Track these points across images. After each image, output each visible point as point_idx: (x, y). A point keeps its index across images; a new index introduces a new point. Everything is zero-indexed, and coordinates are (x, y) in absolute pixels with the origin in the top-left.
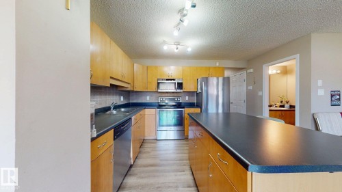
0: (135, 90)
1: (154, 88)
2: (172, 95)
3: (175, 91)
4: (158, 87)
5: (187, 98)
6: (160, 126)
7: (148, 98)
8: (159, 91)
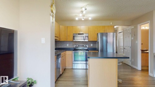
0: (61, 40)
1: (71, 39)
2: (82, 43)
3: (83, 41)
4: (74, 39)
5: (92, 45)
6: (75, 61)
7: (68, 45)
8: (74, 41)
